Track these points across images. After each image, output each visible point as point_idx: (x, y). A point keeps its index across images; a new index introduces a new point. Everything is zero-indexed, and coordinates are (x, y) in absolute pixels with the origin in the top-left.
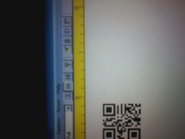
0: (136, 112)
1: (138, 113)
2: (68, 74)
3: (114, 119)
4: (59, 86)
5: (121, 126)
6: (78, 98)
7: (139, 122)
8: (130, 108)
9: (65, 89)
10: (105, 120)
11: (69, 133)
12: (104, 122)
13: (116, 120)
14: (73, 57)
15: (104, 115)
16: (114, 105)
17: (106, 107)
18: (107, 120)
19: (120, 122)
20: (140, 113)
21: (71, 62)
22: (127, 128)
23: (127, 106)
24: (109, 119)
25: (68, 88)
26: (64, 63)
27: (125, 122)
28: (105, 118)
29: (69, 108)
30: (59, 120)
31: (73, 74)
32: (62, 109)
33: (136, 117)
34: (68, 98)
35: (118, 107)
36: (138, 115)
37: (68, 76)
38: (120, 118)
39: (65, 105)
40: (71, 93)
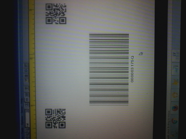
0: (63, 113)
1: (64, 114)
2: (27, 93)
3: (52, 117)
4: (22, 99)
5: (55, 120)
6: (32, 106)
7: (65, 119)
8: (60, 111)
9: (25, 101)
10: (47, 118)
11: (28, 124)
12: (46, 119)
13: (52, 118)
14: (29, 84)
15: (46, 115)
16: (51, 109)
17: (47, 110)
18: (48, 117)
19: (54, 119)
20: (65, 114)
21: (28, 87)
22: (58, 121)
23: (58, 110)
24: (49, 117)
25: (27, 100)
26: (24, 87)
27: (57, 118)
28: (46, 116)
29: (27, 111)
30: (22, 117)
31: (29, 93)
32: (24, 111)
33: (63, 116)
34: (27, 106)
35: (53, 110)
36: (64, 115)
37: (27, 94)
38: (54, 116)
39: (25, 109)
40: (29, 103)
